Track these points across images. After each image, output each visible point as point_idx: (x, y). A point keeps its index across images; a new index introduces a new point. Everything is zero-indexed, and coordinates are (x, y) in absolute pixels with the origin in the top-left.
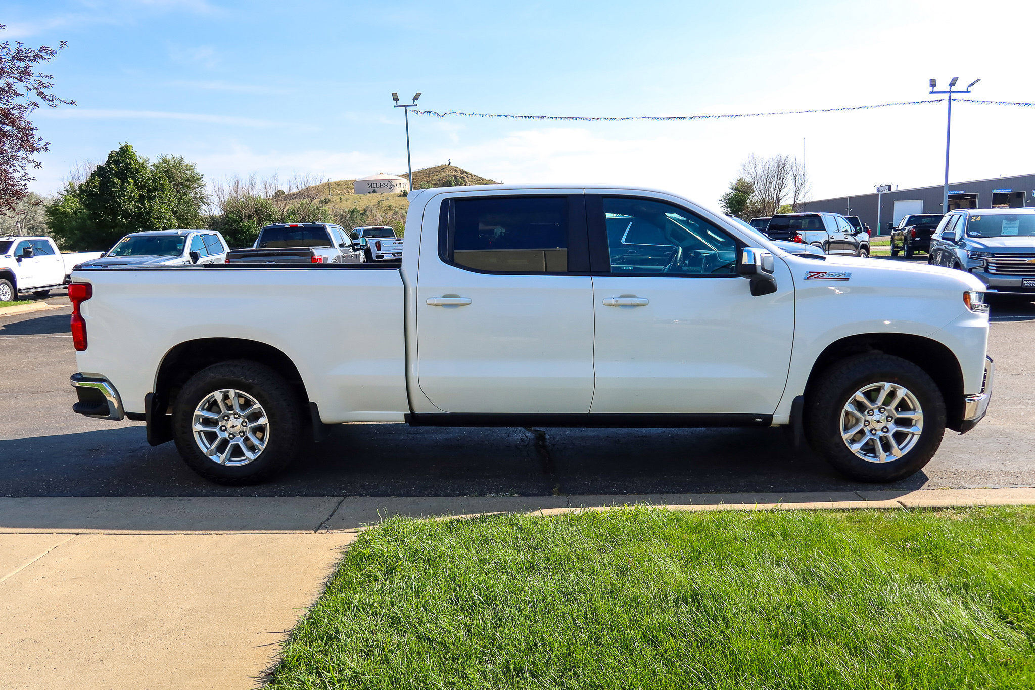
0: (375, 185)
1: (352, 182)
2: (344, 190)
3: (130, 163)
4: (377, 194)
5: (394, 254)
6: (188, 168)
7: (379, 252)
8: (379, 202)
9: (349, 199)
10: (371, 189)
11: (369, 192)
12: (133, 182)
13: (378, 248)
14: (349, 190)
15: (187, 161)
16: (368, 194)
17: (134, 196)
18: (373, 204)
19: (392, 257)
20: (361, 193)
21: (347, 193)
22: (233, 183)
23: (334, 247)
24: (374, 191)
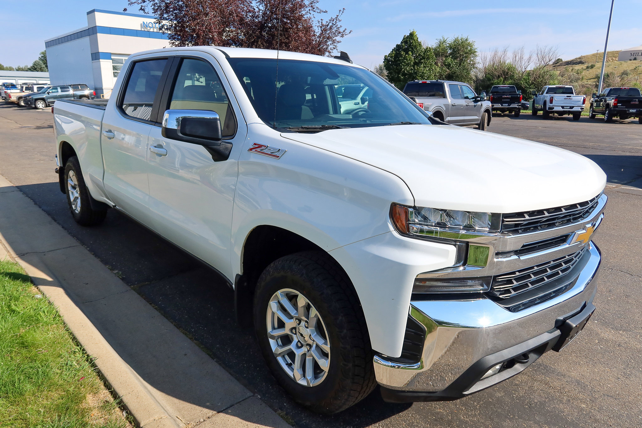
0: (637, 54)
1: (617, 52)
2: (610, 58)
3: (412, 42)
4: (637, 61)
5: (563, 107)
6: (469, 45)
7: (551, 105)
8: (636, 67)
9: (611, 65)
10: (633, 57)
11: (630, 60)
12: (411, 53)
13: (551, 101)
14: (614, 58)
15: (470, 40)
16: (629, 61)
17: (410, 62)
18: (630, 69)
19: (561, 109)
20: (623, 61)
21: (611, 61)
22: (493, 54)
23: (447, 98)
24: (635, 59)
